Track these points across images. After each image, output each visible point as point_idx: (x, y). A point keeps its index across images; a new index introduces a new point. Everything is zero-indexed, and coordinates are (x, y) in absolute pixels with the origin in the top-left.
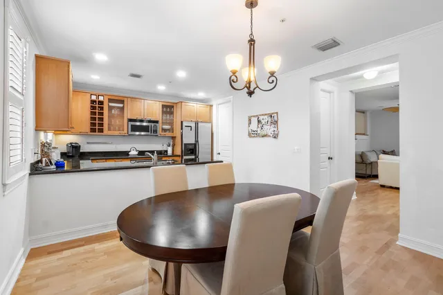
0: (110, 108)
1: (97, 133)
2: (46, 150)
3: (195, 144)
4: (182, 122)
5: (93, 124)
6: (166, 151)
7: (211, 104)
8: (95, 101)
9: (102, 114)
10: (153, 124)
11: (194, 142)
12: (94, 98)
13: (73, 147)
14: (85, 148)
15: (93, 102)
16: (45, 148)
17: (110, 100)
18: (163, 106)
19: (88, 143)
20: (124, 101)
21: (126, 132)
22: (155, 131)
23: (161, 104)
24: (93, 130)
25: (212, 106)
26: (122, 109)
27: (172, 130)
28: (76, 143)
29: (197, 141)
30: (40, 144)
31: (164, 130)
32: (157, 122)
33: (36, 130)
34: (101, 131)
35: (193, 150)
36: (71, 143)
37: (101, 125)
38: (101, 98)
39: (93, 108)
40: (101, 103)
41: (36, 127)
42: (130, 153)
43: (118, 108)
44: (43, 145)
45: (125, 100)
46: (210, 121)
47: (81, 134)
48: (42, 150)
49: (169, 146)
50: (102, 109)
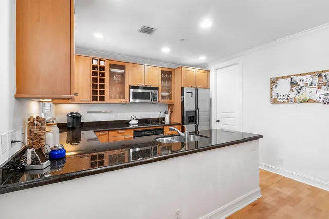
0: (112, 74)
1: (98, 102)
2: (36, 130)
3: (196, 112)
4: (182, 89)
5: (94, 92)
6: (164, 119)
7: (208, 69)
8: (97, 67)
9: (103, 80)
10: (153, 91)
11: (194, 110)
12: (95, 63)
13: (74, 117)
14: (86, 118)
15: (94, 67)
16: (36, 127)
17: (112, 66)
18: (163, 72)
19: (88, 112)
20: (125, 66)
21: (128, 100)
22: (155, 99)
23: (161, 69)
24: (94, 99)
25: (209, 71)
26: (123, 75)
27: (170, 97)
28: (77, 113)
29: (197, 108)
30: (27, 122)
31: (163, 97)
32: (157, 89)
33: (17, 98)
34: (102, 99)
35: (193, 117)
36: (72, 114)
37: (103, 92)
38: (102, 63)
39: (95, 74)
40: (102, 68)
41: (18, 93)
42: (130, 122)
43: (119, 74)
44: (32, 123)
45: (127, 65)
46: (208, 87)
47: (81, 103)
48: (30, 132)
49: (166, 113)
50: (103, 75)
